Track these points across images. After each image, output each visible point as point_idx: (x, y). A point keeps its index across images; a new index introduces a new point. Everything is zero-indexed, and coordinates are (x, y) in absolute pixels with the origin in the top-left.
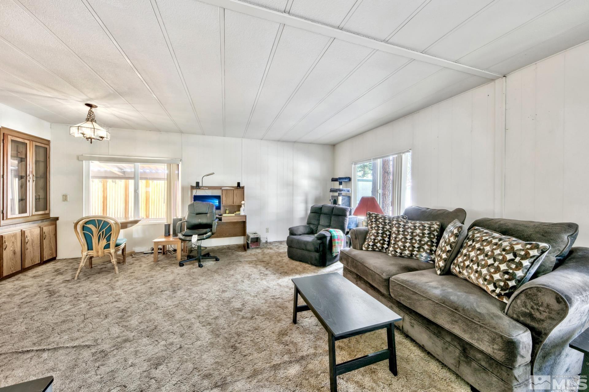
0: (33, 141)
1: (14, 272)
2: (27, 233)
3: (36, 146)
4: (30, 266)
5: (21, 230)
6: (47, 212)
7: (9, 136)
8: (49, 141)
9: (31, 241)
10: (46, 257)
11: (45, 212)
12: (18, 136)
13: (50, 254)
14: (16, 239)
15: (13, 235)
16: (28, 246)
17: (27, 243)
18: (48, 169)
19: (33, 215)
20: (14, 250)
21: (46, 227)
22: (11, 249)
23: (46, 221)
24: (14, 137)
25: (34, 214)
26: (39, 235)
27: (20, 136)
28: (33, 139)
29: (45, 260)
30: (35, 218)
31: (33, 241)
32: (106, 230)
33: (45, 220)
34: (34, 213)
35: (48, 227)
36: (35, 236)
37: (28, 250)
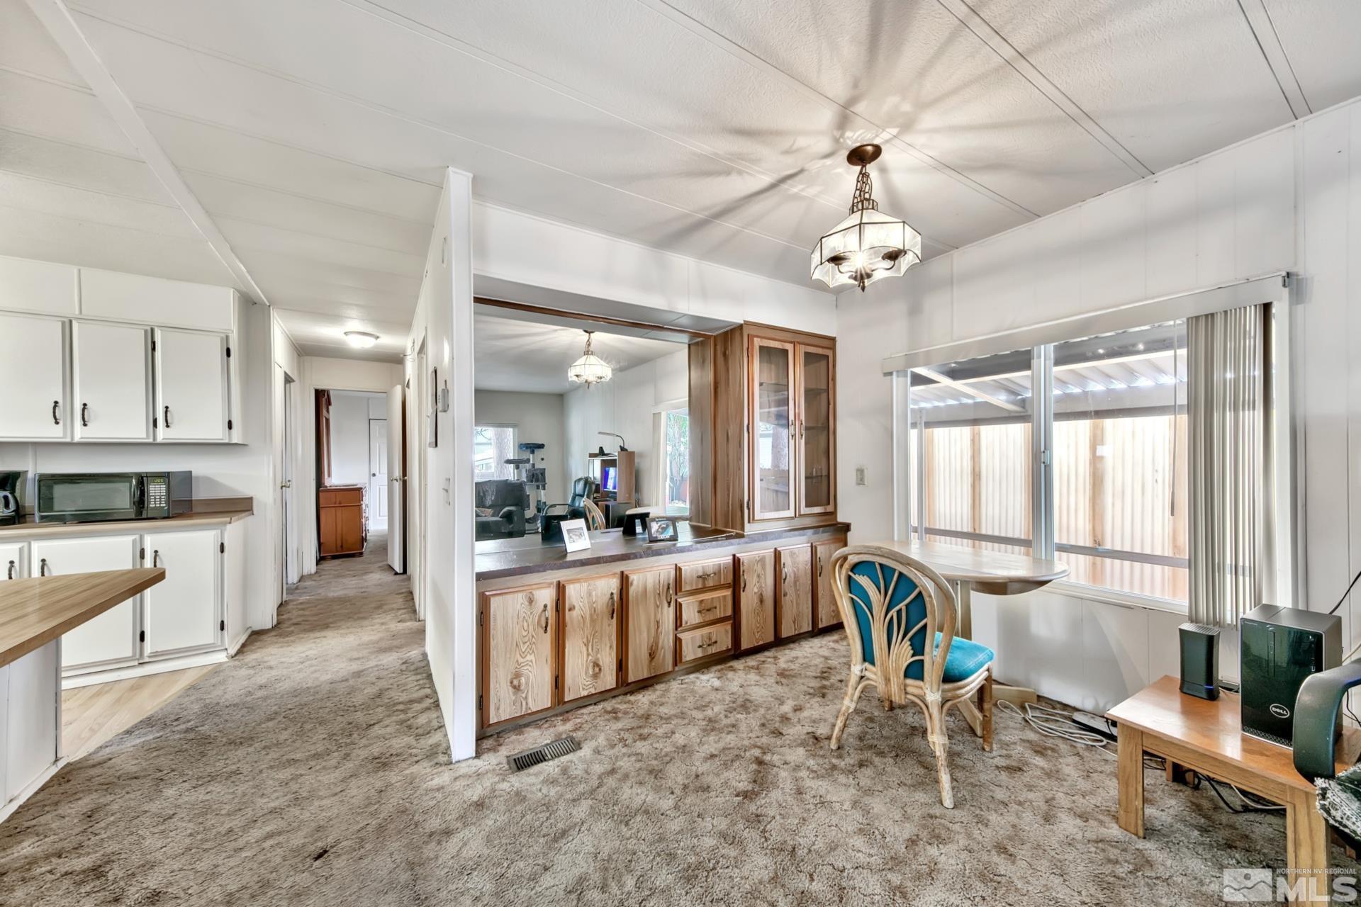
0: (799, 343)
1: (761, 643)
2: (785, 559)
3: (807, 354)
4: (791, 634)
5: (776, 549)
6: (830, 508)
7: (755, 339)
8: (833, 340)
9: (792, 575)
10: (824, 618)
11: (826, 509)
12: (774, 337)
13: (833, 614)
14: (764, 568)
15: (758, 559)
16: (787, 587)
17: (785, 579)
18: (831, 406)
19: (801, 516)
20: (761, 594)
21: (823, 547)
22: (756, 590)
23: (823, 532)
24: (764, 340)
25: (802, 513)
26: (810, 564)
27: (777, 337)
28: (798, 337)
29: (820, 626)
30: (808, 522)
31: (796, 580)
32: (907, 606)
33: (821, 529)
34: (804, 510)
35: (827, 546)
36: (801, 567)
37: (787, 598)
